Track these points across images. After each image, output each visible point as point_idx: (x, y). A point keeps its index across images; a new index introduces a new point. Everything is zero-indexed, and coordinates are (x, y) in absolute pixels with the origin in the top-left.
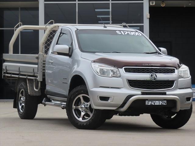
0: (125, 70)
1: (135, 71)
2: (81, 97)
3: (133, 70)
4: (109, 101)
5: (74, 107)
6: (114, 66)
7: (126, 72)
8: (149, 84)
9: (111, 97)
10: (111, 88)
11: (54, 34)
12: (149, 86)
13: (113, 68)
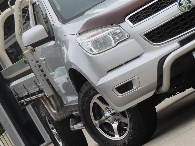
0: (131, 21)
1: (149, 13)
2: (96, 102)
3: (145, 13)
4: (135, 87)
5: (96, 122)
6: (112, 25)
7: (134, 23)
8: (185, 21)
9: (133, 79)
10: (126, 63)
11: (27, 15)
12: (186, 23)
13: (111, 29)
